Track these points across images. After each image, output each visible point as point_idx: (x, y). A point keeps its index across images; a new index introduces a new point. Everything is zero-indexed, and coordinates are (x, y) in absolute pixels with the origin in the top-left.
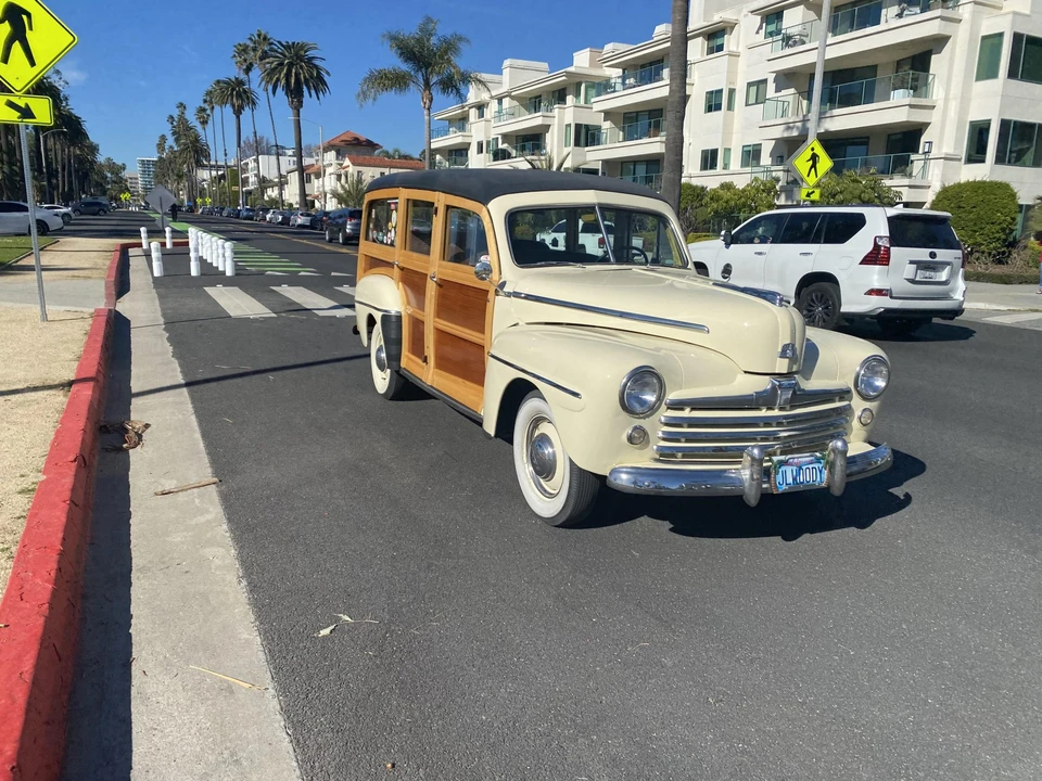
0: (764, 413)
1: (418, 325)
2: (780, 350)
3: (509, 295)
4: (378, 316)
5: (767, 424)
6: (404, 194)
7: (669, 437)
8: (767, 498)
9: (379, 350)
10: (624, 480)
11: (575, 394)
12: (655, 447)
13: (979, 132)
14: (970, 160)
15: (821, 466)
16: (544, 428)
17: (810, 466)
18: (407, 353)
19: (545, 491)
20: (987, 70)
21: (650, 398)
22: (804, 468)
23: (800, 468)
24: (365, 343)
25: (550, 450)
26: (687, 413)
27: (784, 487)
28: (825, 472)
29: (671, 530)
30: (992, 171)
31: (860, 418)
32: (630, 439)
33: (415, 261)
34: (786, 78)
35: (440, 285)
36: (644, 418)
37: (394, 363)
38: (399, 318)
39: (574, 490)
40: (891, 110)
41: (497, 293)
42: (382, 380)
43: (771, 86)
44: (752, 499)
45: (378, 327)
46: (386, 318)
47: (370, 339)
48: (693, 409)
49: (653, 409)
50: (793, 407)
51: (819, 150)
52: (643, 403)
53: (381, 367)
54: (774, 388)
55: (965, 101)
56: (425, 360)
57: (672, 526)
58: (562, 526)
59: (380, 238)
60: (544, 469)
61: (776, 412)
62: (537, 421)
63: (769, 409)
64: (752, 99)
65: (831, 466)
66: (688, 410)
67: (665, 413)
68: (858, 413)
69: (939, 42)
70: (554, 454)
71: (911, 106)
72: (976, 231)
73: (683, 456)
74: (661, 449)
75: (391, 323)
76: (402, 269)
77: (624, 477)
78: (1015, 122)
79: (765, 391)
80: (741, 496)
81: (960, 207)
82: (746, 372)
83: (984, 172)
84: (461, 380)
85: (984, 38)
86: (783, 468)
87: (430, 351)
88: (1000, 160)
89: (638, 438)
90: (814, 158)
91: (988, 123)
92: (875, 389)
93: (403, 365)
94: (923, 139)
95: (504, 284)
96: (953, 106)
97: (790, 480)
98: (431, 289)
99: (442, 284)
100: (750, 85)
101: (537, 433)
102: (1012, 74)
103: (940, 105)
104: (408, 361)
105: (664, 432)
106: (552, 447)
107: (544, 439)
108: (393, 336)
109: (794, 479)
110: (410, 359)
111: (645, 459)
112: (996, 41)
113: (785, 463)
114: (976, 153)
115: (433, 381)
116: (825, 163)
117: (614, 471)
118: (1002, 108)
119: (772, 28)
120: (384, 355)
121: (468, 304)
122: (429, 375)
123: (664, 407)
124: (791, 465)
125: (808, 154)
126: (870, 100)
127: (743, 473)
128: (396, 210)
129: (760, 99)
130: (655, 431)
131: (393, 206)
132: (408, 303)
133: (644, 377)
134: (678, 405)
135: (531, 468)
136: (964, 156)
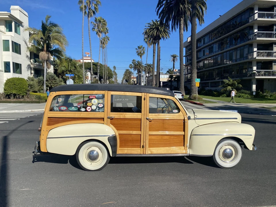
4: (104, 138)
11: (251, 135)
13: (7, 65)
14: (6, 72)
20: (6, 49)
30: (13, 75)
37: (114, 154)
55: (1, 56)
56: (143, 147)
72: (20, 90)
76: (111, 119)
78: (16, 63)
81: (14, 84)
83: (11, 75)
85: (3, 40)
87: (146, 143)
88: (14, 72)
91: (9, 63)
102: (13, 51)
112: (5, 41)
114: (7, 70)
118: (12, 59)
122: (146, 151)
136: (4, 70)
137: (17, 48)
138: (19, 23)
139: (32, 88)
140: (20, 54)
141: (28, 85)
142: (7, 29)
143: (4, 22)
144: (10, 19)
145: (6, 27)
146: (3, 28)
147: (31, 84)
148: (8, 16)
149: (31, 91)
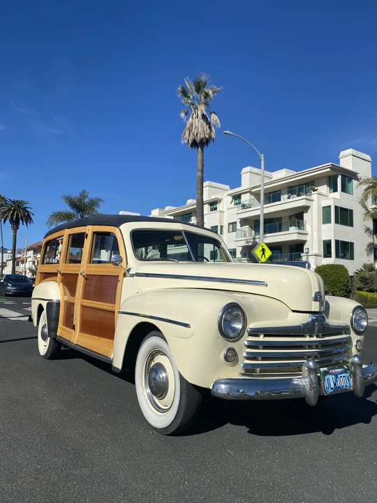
0: (307, 339)
1: (70, 306)
2: (313, 296)
3: (132, 276)
4: (44, 304)
5: (310, 347)
6: (67, 232)
7: (251, 357)
8: (322, 398)
9: (43, 327)
10: (223, 389)
11: (186, 325)
12: (242, 365)
13: (327, 245)
14: (325, 256)
15: (348, 375)
16: (159, 359)
17: (342, 375)
18: (62, 326)
19: (160, 408)
20: (326, 220)
21: (239, 326)
22: (339, 376)
23: (337, 377)
24: (35, 325)
25: (164, 375)
26: (261, 338)
27: (330, 391)
28: (351, 379)
29: (249, 432)
30: (335, 260)
31: (356, 346)
32: (226, 358)
33: (72, 268)
34: (244, 222)
35: (86, 279)
36: (234, 342)
37: (53, 333)
38: (58, 304)
39: (183, 403)
40: (290, 235)
41: (125, 275)
42: (43, 346)
43: (238, 225)
44: (312, 399)
45: (44, 313)
46: (50, 304)
47: (38, 321)
48: (265, 336)
49: (239, 335)
50: (324, 336)
51: (265, 247)
52: (234, 330)
53: (44, 338)
54: (313, 321)
55: (319, 232)
56: (73, 328)
57: (248, 429)
58: (174, 434)
59: (51, 261)
60: (159, 390)
61: (315, 339)
62: (153, 354)
63: (310, 336)
64: (231, 230)
65: (354, 375)
66: (262, 336)
67: (247, 339)
68: (354, 343)
69: (306, 208)
70: (167, 377)
71: (298, 233)
72: (333, 286)
73: (261, 371)
74: (246, 365)
75: (53, 307)
76: (63, 275)
77: (223, 386)
78: (341, 241)
79: (308, 323)
80: (304, 398)
82: (294, 311)
83: (332, 260)
84: (97, 337)
85: (323, 207)
86: (327, 377)
87: (77, 321)
88: (337, 256)
89: (231, 357)
90: (263, 250)
91: (330, 241)
92: (362, 327)
93: (58, 334)
94: (305, 247)
95: (129, 270)
96: (315, 234)
97: (333, 386)
98: (81, 282)
99: (87, 278)
100: (229, 224)
101: (153, 364)
102: (337, 222)
103: (310, 233)
104: (62, 331)
105: (248, 353)
106: (165, 371)
107: (160, 367)
108: (54, 315)
109: (335, 385)
110: (63, 329)
111: (236, 373)
112: (328, 208)
113: (326, 373)
114: (327, 254)
115: (78, 341)
116: (268, 253)
117: (216, 383)
118: (335, 235)
119: (237, 201)
120: (46, 330)
121: (104, 287)
122: (76, 338)
123: (246, 334)
124: (331, 374)
125: (260, 248)
126: (280, 231)
127: (303, 381)
128: (62, 243)
129: (234, 230)
130: (241, 352)
131: (60, 241)
132: (65, 294)
133: (233, 311)
134: (255, 332)
135: (149, 391)
136: (322, 254)
137: (344, 217)
138: (349, 176)
139: (367, 284)
140: (351, 225)
141: (362, 278)
142: (330, 188)
143: (326, 180)
144: (334, 173)
145: (329, 186)
146: (324, 189)
147: (367, 276)
148: (329, 170)
149: (366, 289)
